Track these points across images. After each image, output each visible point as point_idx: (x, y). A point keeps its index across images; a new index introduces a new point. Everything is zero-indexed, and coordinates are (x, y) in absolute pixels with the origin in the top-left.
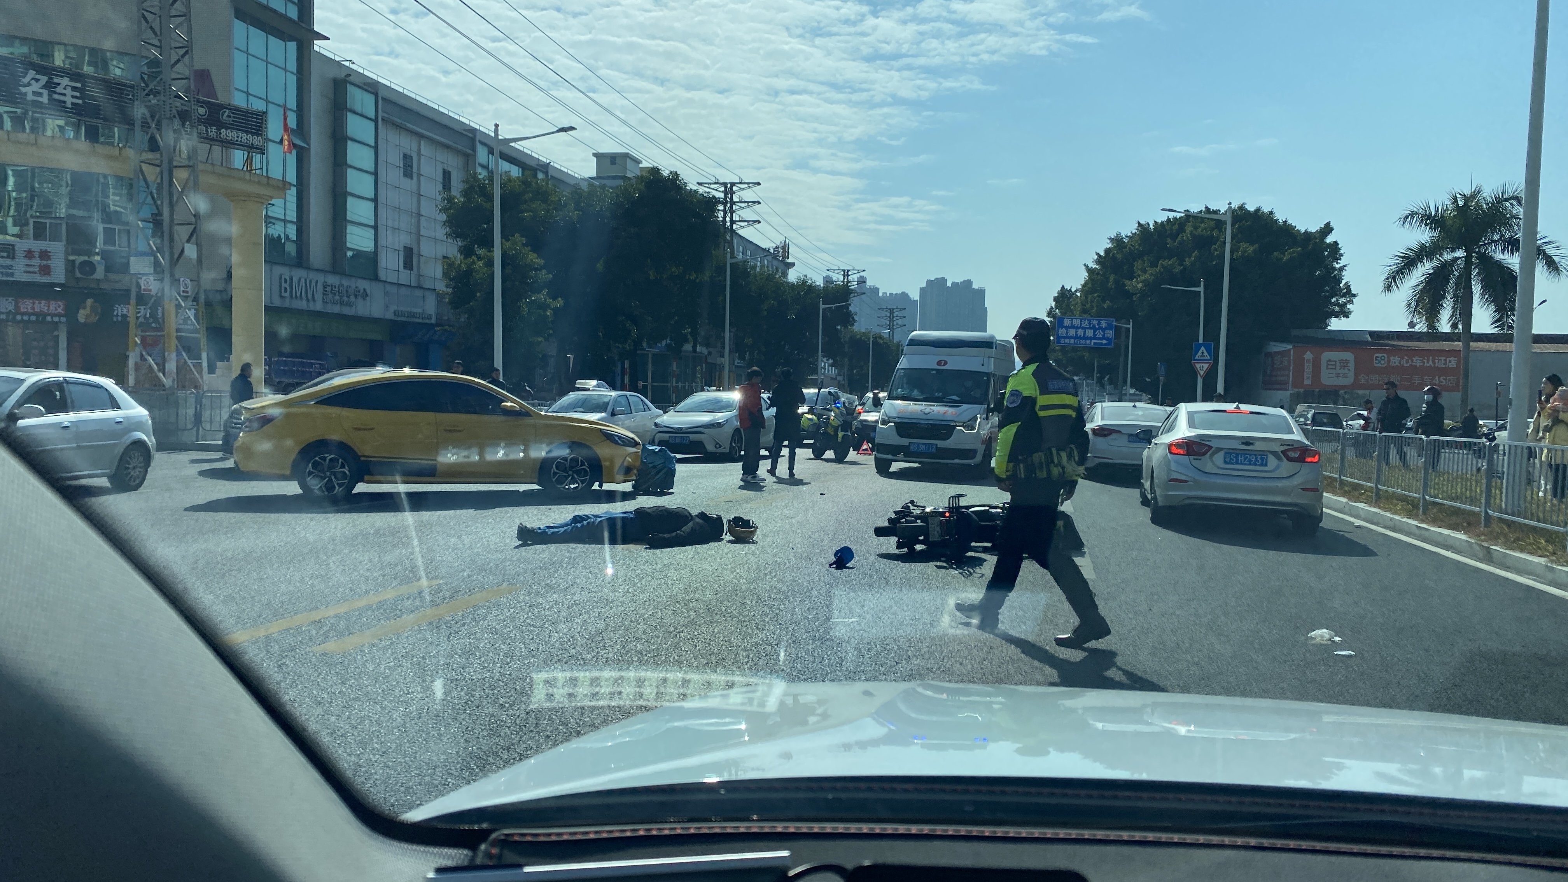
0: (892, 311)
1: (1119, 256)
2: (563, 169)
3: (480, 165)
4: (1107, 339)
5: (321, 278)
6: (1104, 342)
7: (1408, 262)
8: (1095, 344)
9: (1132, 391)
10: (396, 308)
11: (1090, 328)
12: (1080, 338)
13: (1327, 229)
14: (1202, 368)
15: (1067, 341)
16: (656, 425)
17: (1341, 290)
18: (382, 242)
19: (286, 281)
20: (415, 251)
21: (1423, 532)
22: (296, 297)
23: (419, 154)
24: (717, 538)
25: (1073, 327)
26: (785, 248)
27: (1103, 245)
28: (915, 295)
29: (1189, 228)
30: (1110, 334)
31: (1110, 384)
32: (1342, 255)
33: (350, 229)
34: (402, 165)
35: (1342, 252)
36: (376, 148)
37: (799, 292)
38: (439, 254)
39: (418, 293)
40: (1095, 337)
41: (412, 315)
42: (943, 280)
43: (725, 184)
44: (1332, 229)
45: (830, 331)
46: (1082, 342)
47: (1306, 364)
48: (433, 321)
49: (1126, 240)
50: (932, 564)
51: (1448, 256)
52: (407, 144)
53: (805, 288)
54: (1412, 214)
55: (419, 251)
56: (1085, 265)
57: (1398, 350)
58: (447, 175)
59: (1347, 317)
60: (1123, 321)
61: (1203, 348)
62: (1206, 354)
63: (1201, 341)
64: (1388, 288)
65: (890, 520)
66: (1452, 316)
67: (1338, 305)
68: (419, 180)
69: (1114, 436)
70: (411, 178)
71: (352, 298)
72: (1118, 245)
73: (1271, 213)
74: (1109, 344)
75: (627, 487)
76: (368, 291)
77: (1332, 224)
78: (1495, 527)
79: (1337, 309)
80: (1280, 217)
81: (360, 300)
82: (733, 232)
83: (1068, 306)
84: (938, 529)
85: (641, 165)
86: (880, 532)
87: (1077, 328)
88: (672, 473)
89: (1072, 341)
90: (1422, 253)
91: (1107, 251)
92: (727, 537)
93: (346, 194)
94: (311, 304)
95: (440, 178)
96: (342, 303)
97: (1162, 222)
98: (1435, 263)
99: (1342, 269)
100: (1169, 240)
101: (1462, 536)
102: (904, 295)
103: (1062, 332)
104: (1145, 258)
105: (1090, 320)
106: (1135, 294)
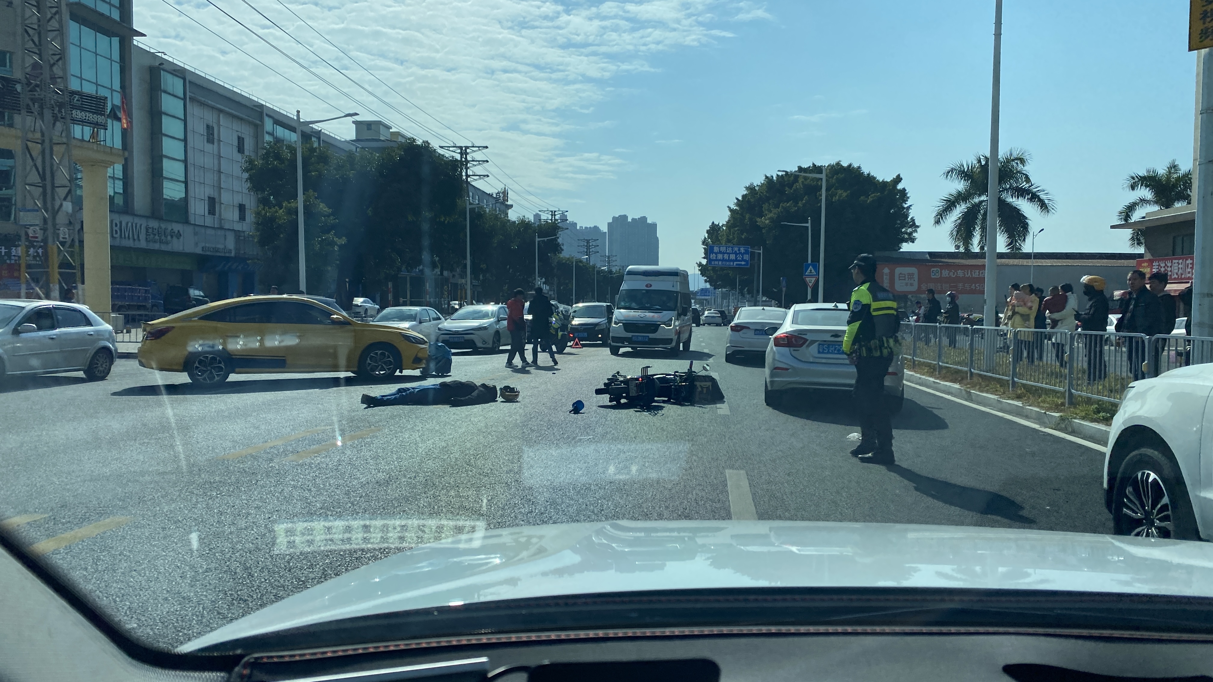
0: (588, 241)
1: (752, 200)
2: (331, 135)
3: (267, 133)
4: (745, 261)
5: (143, 222)
6: (743, 263)
7: (950, 204)
8: (736, 265)
9: (764, 299)
10: (203, 245)
11: (732, 253)
12: (726, 260)
13: (898, 179)
14: (811, 281)
15: (718, 264)
16: (439, 329)
17: (908, 223)
18: (191, 193)
19: (116, 225)
20: (217, 200)
21: (937, 385)
22: (125, 238)
23: (219, 126)
24: (494, 400)
25: (720, 252)
26: (505, 193)
28: (604, 228)
29: (801, 179)
30: (747, 257)
31: (749, 293)
32: (908, 198)
33: (166, 184)
34: (205, 134)
35: (908, 195)
36: (185, 121)
37: (519, 229)
38: (236, 203)
39: (220, 232)
40: (736, 260)
41: (217, 250)
42: (625, 217)
43: (461, 148)
44: (901, 179)
45: (544, 258)
46: (728, 263)
47: (885, 277)
48: (233, 254)
49: (757, 188)
50: (632, 410)
51: (977, 200)
52: (210, 117)
53: (524, 225)
54: (952, 170)
55: (220, 200)
56: (728, 207)
57: (948, 266)
58: (241, 140)
59: (913, 242)
60: (756, 247)
61: (811, 267)
62: (813, 271)
63: (809, 262)
64: (938, 222)
65: (605, 384)
66: (980, 242)
67: (906, 233)
68: (219, 145)
69: (744, 331)
70: (213, 143)
71: (169, 237)
72: (751, 193)
73: (859, 167)
74: (747, 264)
75: (417, 373)
76: (181, 232)
77: (901, 176)
78: (975, 379)
79: (906, 236)
80: (865, 170)
81: (175, 238)
82: (468, 183)
83: (717, 237)
84: (635, 388)
85: (391, 130)
86: (599, 392)
87: (724, 253)
88: (450, 362)
89: (720, 263)
90: (960, 197)
91: (744, 196)
92: (500, 399)
93: (162, 156)
94: (137, 242)
95: (236, 143)
96: (161, 242)
98: (968, 205)
99: (909, 208)
100: (787, 188)
101: (957, 386)
102: (596, 228)
103: (713, 256)
104: (771, 201)
105: (732, 248)
106: (764, 228)
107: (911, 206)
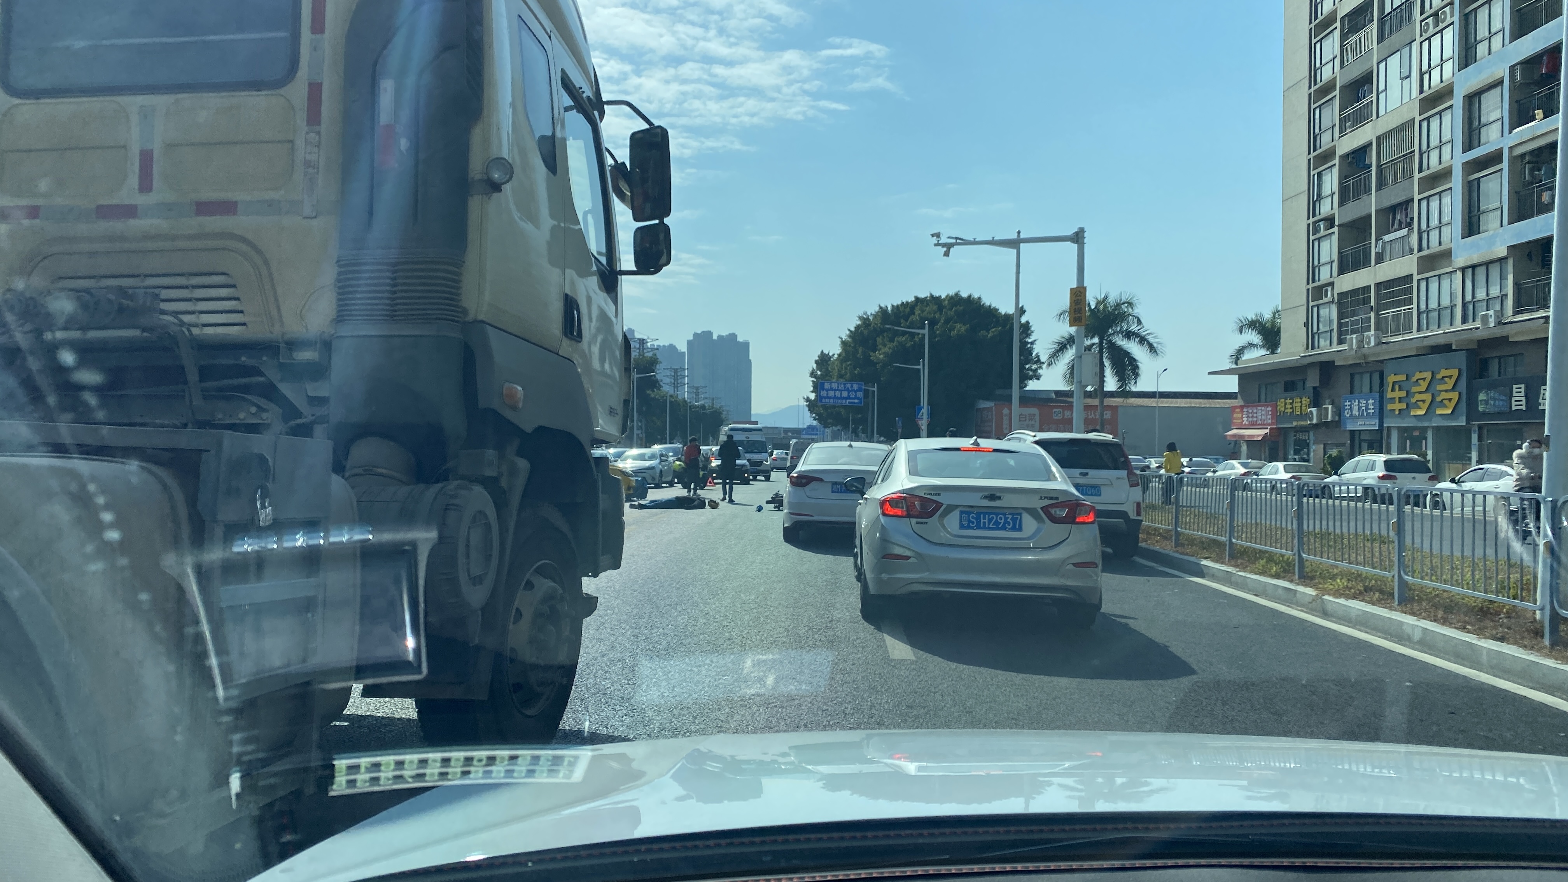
1: (866, 332)
4: (858, 398)
6: (856, 401)
7: (1062, 347)
8: (849, 403)
11: (844, 390)
12: (838, 398)
13: (1021, 312)
15: (827, 400)
17: (1032, 359)
25: (832, 389)
27: (853, 323)
28: (683, 347)
29: (917, 311)
30: (860, 394)
31: (863, 433)
32: (1032, 332)
35: (1032, 329)
40: (849, 398)
42: (710, 334)
44: (1025, 311)
46: (840, 401)
47: (1004, 418)
49: (871, 318)
51: (1087, 343)
54: (1063, 312)
56: (840, 337)
59: (1039, 379)
60: (870, 384)
64: (1055, 361)
67: (1031, 370)
72: (865, 323)
73: (980, 298)
74: (861, 403)
77: (1024, 308)
79: (1031, 373)
80: (986, 301)
83: (827, 370)
87: (835, 390)
89: (832, 401)
90: (1070, 341)
91: (857, 327)
97: (898, 306)
98: (1080, 347)
99: (1032, 343)
102: (672, 347)
103: (824, 393)
104: (885, 335)
105: (844, 384)
106: (878, 363)
107: (1035, 341)
